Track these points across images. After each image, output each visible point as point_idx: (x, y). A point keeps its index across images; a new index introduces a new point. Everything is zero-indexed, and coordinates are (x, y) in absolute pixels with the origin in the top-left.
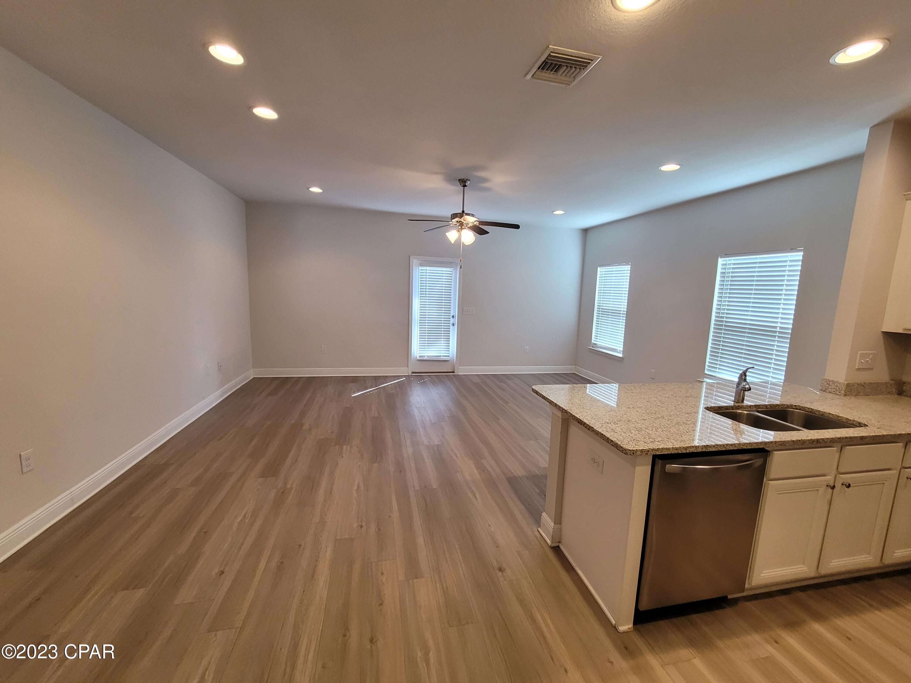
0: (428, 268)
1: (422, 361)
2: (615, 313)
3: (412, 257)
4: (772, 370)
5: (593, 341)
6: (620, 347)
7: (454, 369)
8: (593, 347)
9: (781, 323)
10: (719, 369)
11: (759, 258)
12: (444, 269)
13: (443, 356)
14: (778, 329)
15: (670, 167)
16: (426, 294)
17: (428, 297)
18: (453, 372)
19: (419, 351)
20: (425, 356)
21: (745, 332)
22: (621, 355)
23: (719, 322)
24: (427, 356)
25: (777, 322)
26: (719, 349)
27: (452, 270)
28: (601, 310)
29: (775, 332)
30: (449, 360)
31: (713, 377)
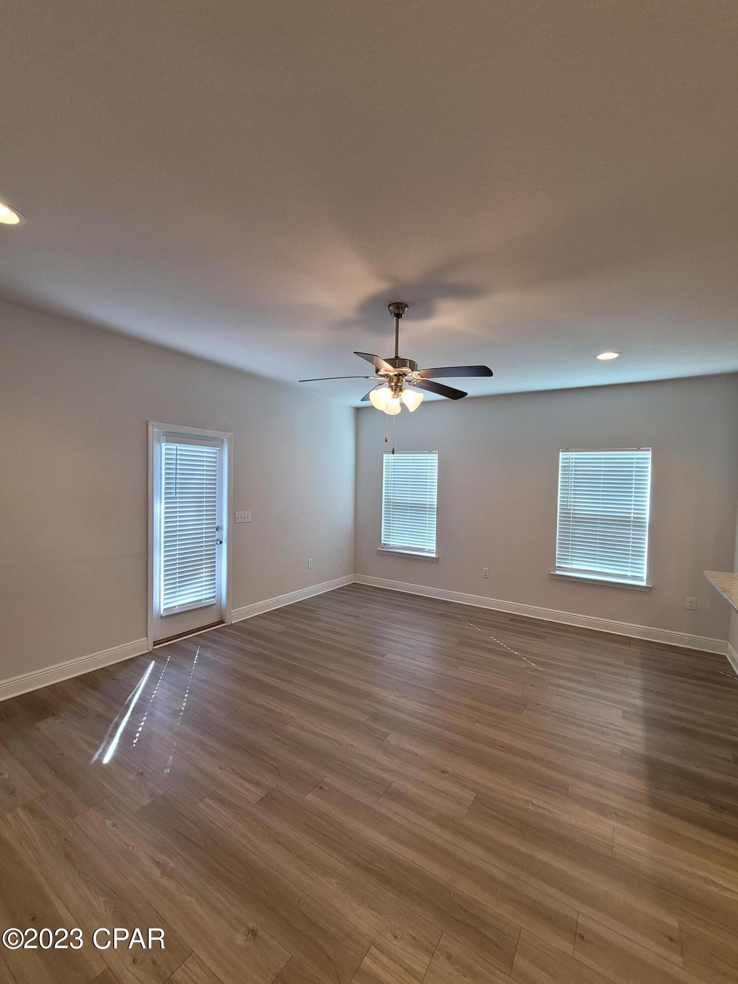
0: (180, 447)
1: (172, 616)
2: (418, 508)
3: (151, 424)
4: (630, 557)
5: (383, 542)
6: (433, 546)
7: (221, 616)
8: (382, 548)
9: (634, 513)
10: (571, 560)
11: (605, 454)
12: (205, 449)
13: (206, 599)
14: (632, 519)
15: (607, 356)
16: (176, 493)
17: (180, 498)
18: (222, 622)
19: (165, 599)
20: (176, 606)
21: (597, 523)
22: (434, 555)
23: (565, 514)
24: (179, 606)
25: (630, 513)
26: (569, 540)
27: (215, 451)
28: (392, 504)
29: (630, 521)
30: (215, 604)
31: (563, 569)
